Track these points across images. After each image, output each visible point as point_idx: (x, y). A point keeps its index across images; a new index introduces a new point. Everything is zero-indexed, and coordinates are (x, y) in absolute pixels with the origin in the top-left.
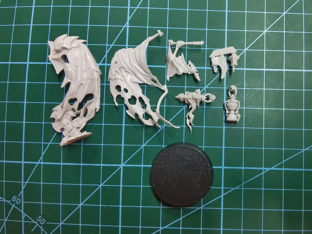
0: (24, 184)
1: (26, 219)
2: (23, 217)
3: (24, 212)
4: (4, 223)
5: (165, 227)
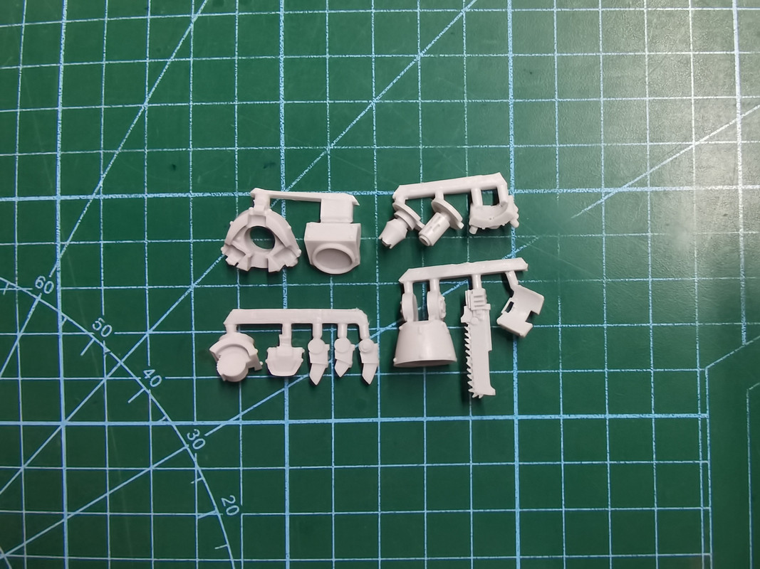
0: (61, 246)
1: (68, 326)
2: (61, 324)
3: (63, 311)
4: (17, 343)
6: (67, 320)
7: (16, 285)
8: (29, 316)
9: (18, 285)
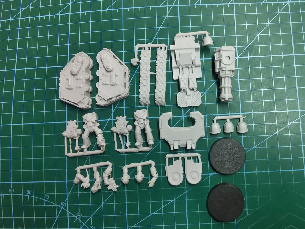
0: (68, 194)
1: (70, 215)
2: (68, 214)
3: (69, 211)
4: (57, 219)
5: (153, 213)
6: (70, 214)
8: (60, 212)
9: (57, 204)
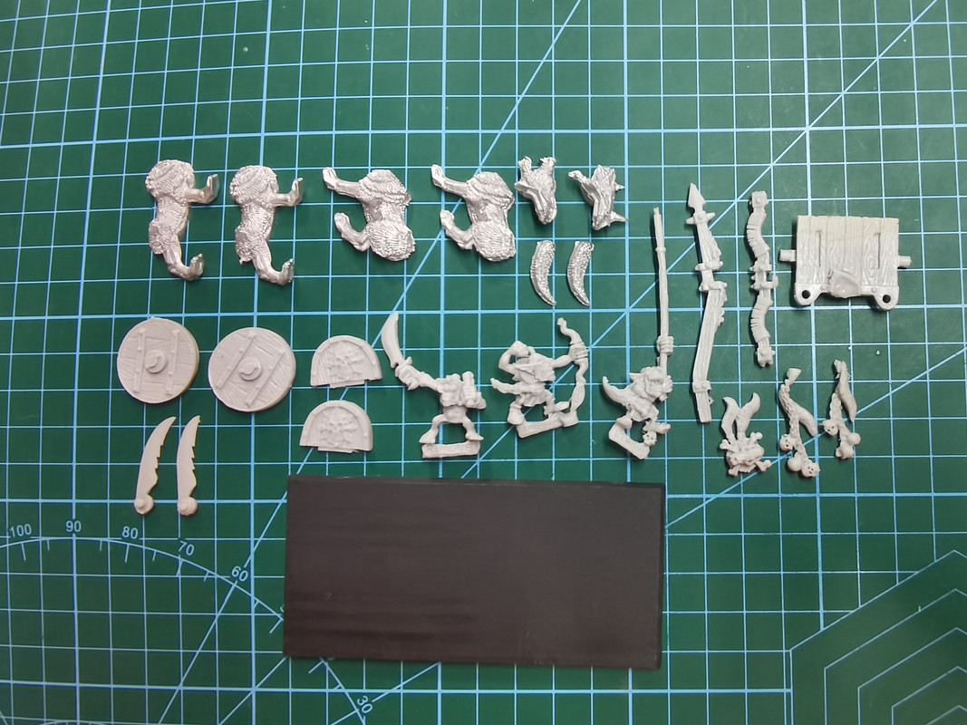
0: (254, 542)
1: (259, 609)
2: (253, 606)
3: (255, 596)
4: (216, 621)
6: (259, 603)
7: (215, 574)
8: (226, 600)
9: (218, 573)
